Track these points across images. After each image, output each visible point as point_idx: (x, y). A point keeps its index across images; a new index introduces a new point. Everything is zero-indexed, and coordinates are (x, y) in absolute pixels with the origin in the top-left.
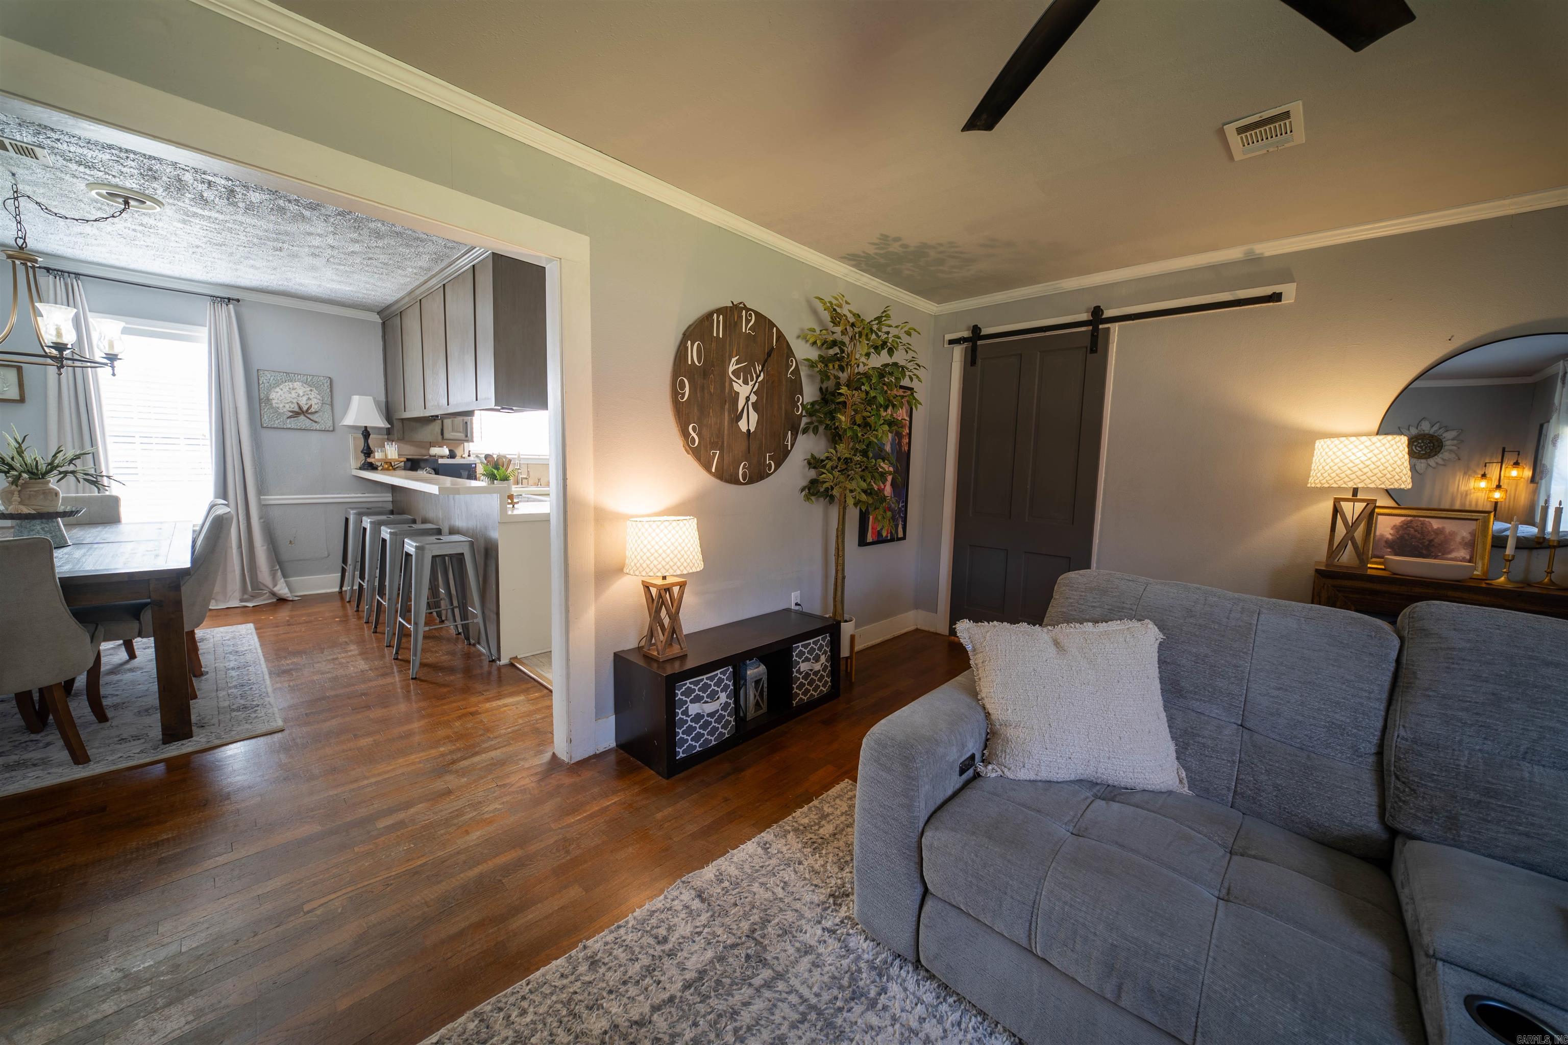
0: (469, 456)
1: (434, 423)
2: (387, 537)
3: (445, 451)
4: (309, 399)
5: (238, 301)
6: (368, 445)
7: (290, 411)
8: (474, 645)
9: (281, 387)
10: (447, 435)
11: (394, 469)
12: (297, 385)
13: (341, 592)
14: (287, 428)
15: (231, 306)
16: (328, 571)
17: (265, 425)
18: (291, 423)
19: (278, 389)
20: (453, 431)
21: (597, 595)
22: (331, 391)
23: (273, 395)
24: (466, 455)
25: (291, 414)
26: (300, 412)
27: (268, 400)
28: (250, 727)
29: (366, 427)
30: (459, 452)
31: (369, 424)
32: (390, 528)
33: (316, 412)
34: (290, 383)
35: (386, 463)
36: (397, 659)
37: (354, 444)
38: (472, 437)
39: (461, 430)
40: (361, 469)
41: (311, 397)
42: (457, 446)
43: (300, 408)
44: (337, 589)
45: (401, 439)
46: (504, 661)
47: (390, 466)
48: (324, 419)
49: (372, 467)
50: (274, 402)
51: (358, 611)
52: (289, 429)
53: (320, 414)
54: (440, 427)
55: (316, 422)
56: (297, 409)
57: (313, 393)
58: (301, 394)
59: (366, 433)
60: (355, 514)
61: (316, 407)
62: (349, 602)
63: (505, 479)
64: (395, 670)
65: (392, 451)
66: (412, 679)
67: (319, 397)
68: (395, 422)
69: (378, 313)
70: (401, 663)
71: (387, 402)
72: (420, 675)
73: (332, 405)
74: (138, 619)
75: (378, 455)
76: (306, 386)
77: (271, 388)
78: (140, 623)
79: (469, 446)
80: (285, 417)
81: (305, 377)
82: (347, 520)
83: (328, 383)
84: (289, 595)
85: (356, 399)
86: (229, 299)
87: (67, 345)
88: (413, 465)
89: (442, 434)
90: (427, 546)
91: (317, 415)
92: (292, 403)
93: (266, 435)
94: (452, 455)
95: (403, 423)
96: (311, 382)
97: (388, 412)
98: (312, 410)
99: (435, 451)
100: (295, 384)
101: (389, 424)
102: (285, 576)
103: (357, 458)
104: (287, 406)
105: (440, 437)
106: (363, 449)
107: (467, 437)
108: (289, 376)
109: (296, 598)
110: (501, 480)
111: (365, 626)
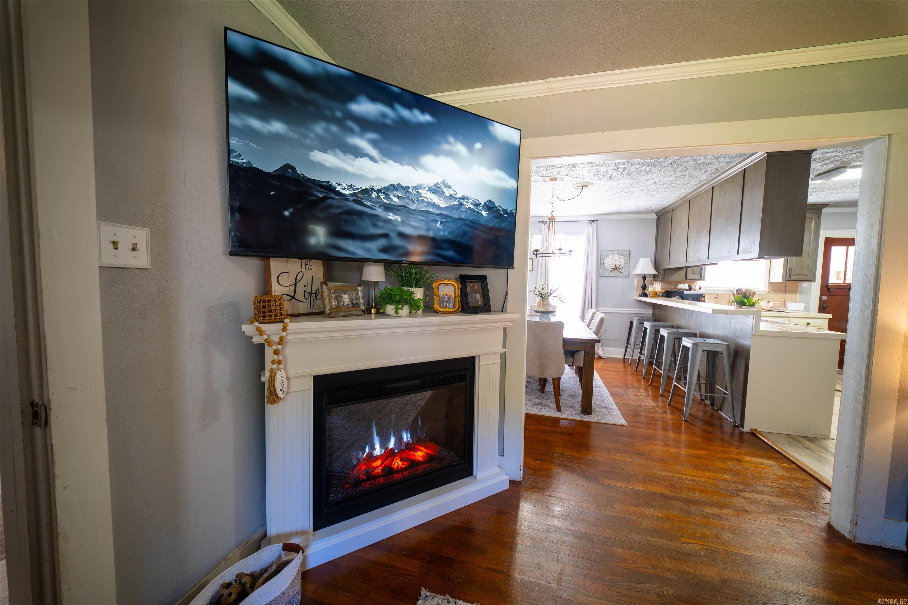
0: (700, 289)
1: (682, 270)
2: (665, 335)
3: (686, 286)
4: (620, 262)
5: (597, 220)
6: (645, 284)
7: (612, 268)
8: (717, 411)
9: (609, 257)
10: (688, 277)
11: (658, 297)
12: (616, 255)
13: (624, 359)
14: (609, 277)
15: (595, 224)
16: (620, 347)
17: (601, 275)
18: (611, 274)
19: (608, 258)
20: (693, 274)
21: (898, 412)
22: (629, 257)
23: (606, 262)
24: (698, 288)
25: (612, 270)
26: (616, 268)
27: (604, 264)
28: (612, 418)
29: (645, 274)
30: (693, 286)
31: (646, 272)
32: (667, 330)
33: (622, 268)
34: (613, 255)
35: (654, 293)
36: (670, 405)
37: (637, 283)
38: (704, 277)
39: (698, 273)
40: (640, 296)
41: (621, 261)
42: (692, 283)
43: (616, 266)
44: (622, 357)
45: (662, 281)
46: (746, 429)
47: (656, 295)
48: (625, 272)
49: (646, 295)
50: (606, 264)
51: (636, 371)
52: (610, 277)
53: (624, 269)
54: (685, 272)
55: (621, 273)
56: (614, 267)
57: (622, 259)
58: (617, 260)
59: (644, 277)
60: (637, 319)
61: (622, 265)
62: (630, 365)
63: (753, 305)
64: (668, 410)
65: (657, 287)
66: (684, 420)
67: (624, 260)
68: (660, 271)
69: (656, 213)
70: (672, 408)
71: (655, 260)
72: (688, 420)
73: (629, 264)
74: (573, 357)
75: (650, 289)
76: (619, 255)
77: (606, 258)
78: (573, 359)
79: (699, 283)
80: (609, 271)
81: (619, 252)
82: (632, 323)
83: (629, 253)
84: (603, 356)
85: (642, 260)
86: (594, 221)
87: (538, 249)
88: (668, 294)
89: (686, 276)
90: (700, 344)
91: (622, 269)
92: (613, 264)
93: (601, 279)
94: (690, 289)
95: (664, 271)
96: (621, 253)
97: (656, 265)
98: (621, 267)
99: (680, 286)
100: (615, 255)
101: (657, 272)
102: (602, 346)
103: (638, 290)
104: (611, 266)
105: (684, 278)
106: (642, 286)
107: (701, 277)
108: (613, 252)
109: (606, 358)
110: (748, 306)
111: (643, 380)
